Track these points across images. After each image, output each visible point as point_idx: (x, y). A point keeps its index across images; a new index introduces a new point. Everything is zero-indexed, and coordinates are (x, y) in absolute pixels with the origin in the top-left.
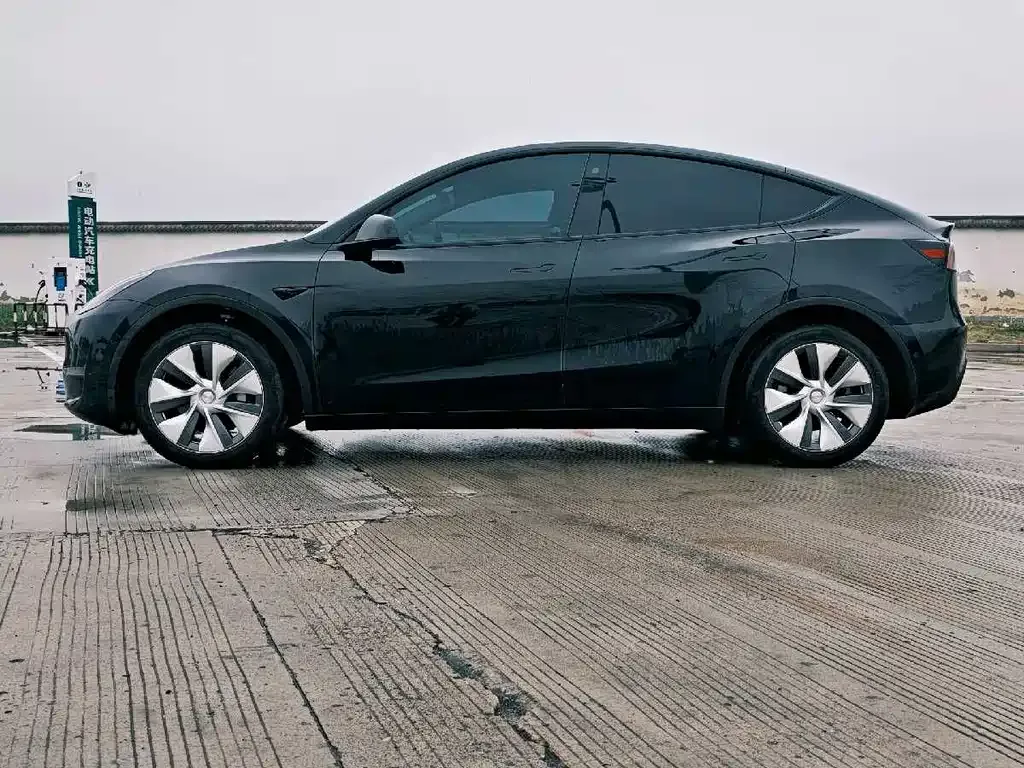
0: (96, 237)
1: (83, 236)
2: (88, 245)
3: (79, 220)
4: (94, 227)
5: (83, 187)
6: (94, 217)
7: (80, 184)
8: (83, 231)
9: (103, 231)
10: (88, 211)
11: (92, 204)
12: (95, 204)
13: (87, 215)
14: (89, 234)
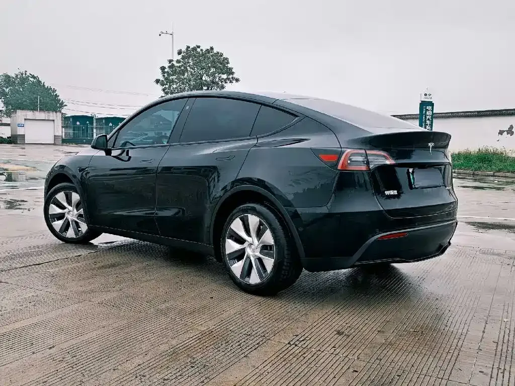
0: (432, 120)
1: (425, 120)
2: (427, 125)
3: (424, 112)
4: (432, 115)
5: (428, 96)
6: (432, 111)
7: (426, 95)
8: (426, 118)
9: (436, 118)
10: (429, 108)
11: (431, 104)
12: (433, 104)
13: (428, 110)
14: (429, 119)
